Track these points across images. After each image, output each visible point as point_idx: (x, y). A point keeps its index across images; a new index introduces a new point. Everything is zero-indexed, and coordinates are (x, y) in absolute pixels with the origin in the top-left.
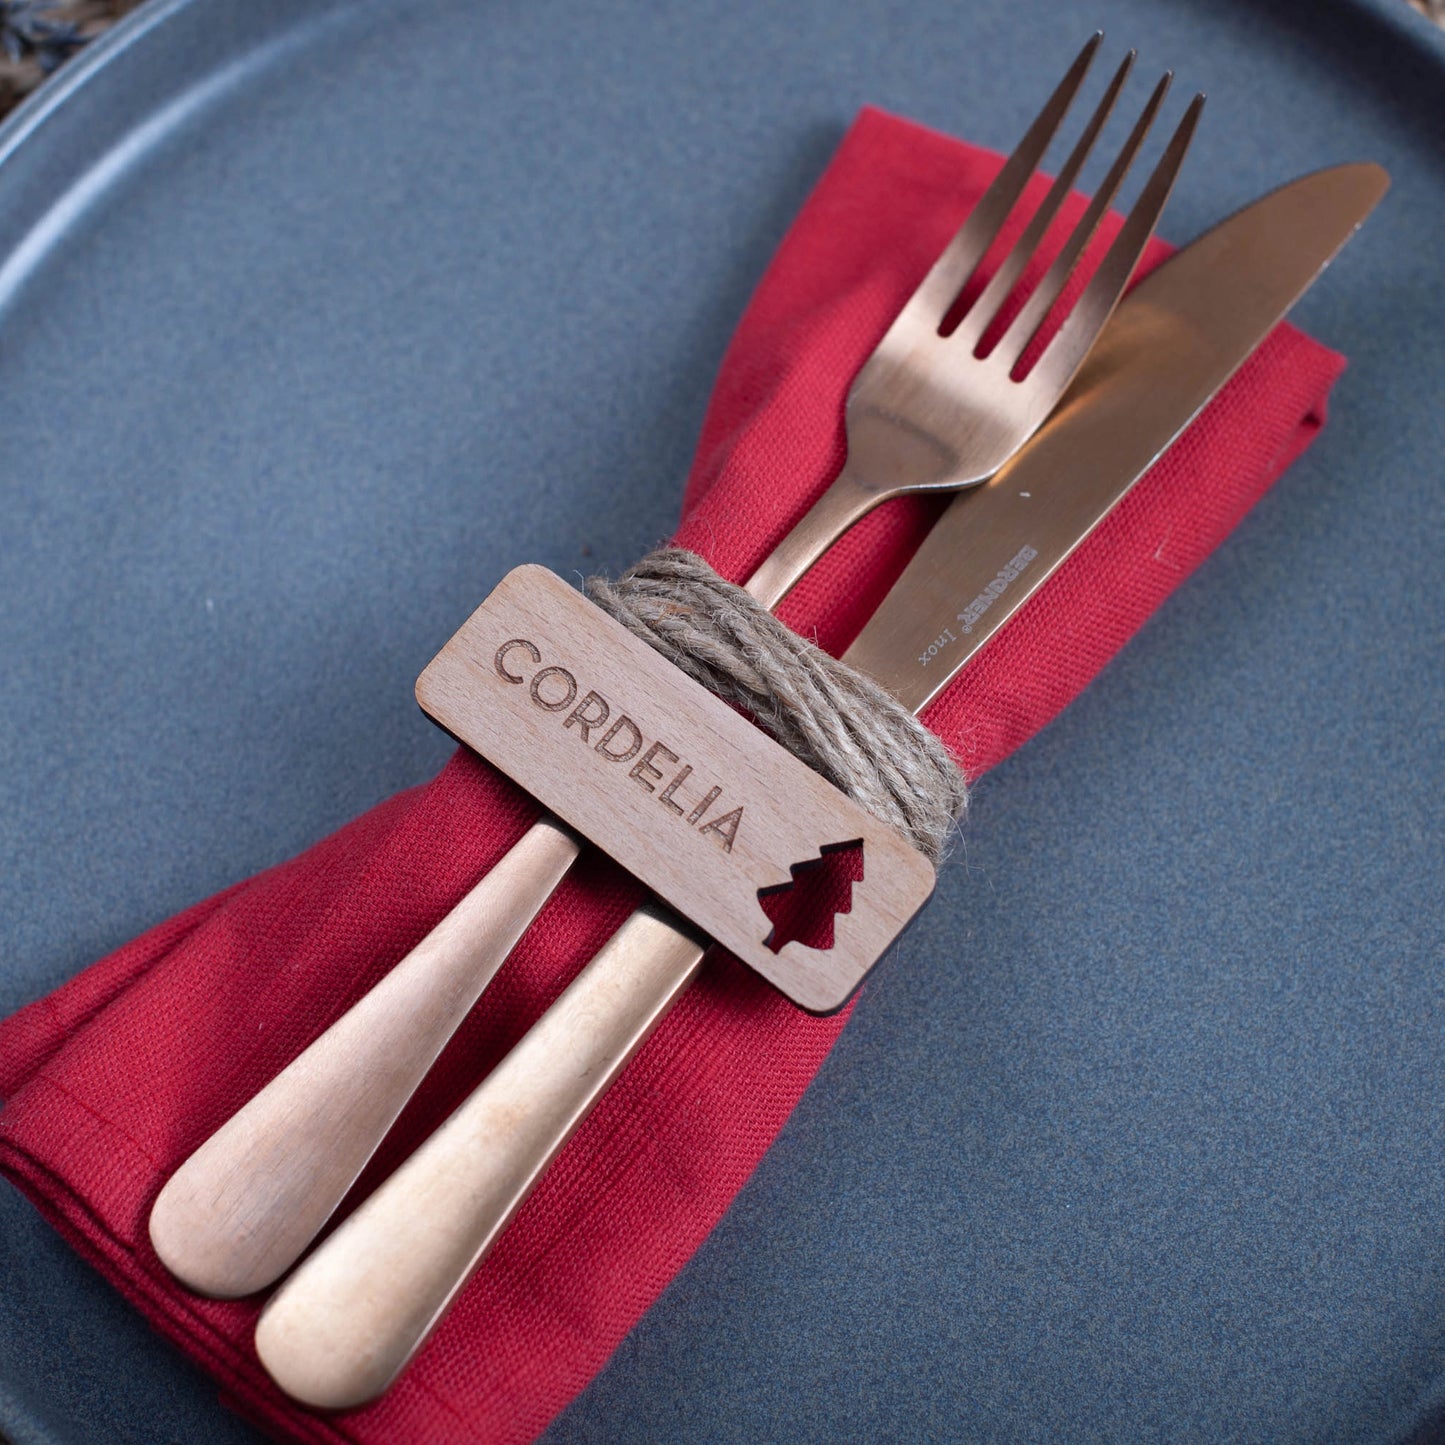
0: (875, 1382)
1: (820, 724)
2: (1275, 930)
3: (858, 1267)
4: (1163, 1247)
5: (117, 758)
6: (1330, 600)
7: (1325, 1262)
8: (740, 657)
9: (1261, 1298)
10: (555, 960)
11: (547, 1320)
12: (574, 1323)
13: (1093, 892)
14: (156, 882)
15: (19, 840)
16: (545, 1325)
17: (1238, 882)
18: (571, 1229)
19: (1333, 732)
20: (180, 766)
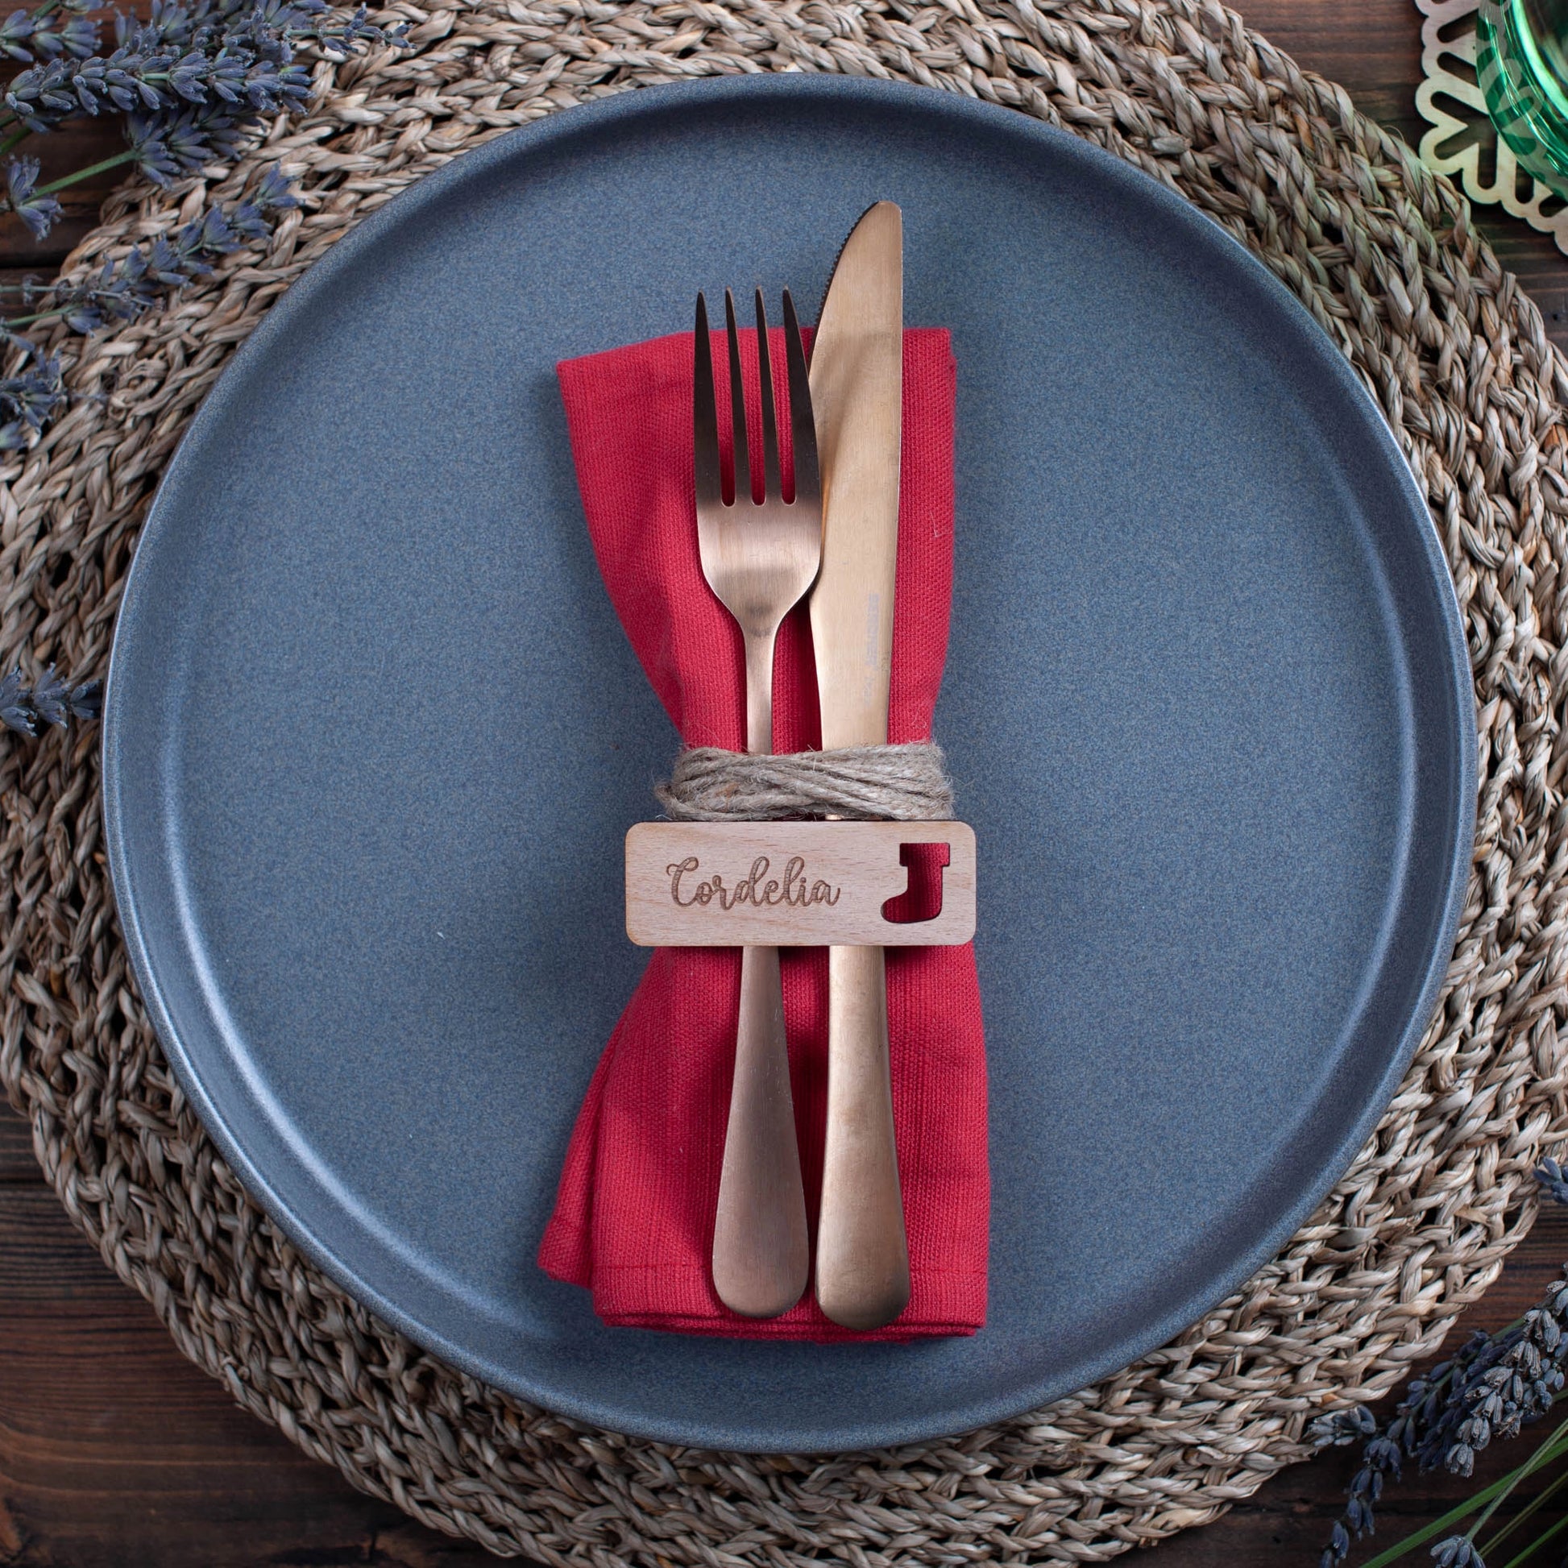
0: (1117, 1071)
1: (852, 795)
2: (1141, 678)
3: (1063, 1020)
4: (1207, 891)
6: (1033, 462)
7: (1293, 837)
11: (948, 1185)
12: (962, 1176)
13: (1030, 728)
14: (545, 1104)
15: (455, 1141)
17: (1101, 665)
19: (1090, 540)
20: (503, 1033)
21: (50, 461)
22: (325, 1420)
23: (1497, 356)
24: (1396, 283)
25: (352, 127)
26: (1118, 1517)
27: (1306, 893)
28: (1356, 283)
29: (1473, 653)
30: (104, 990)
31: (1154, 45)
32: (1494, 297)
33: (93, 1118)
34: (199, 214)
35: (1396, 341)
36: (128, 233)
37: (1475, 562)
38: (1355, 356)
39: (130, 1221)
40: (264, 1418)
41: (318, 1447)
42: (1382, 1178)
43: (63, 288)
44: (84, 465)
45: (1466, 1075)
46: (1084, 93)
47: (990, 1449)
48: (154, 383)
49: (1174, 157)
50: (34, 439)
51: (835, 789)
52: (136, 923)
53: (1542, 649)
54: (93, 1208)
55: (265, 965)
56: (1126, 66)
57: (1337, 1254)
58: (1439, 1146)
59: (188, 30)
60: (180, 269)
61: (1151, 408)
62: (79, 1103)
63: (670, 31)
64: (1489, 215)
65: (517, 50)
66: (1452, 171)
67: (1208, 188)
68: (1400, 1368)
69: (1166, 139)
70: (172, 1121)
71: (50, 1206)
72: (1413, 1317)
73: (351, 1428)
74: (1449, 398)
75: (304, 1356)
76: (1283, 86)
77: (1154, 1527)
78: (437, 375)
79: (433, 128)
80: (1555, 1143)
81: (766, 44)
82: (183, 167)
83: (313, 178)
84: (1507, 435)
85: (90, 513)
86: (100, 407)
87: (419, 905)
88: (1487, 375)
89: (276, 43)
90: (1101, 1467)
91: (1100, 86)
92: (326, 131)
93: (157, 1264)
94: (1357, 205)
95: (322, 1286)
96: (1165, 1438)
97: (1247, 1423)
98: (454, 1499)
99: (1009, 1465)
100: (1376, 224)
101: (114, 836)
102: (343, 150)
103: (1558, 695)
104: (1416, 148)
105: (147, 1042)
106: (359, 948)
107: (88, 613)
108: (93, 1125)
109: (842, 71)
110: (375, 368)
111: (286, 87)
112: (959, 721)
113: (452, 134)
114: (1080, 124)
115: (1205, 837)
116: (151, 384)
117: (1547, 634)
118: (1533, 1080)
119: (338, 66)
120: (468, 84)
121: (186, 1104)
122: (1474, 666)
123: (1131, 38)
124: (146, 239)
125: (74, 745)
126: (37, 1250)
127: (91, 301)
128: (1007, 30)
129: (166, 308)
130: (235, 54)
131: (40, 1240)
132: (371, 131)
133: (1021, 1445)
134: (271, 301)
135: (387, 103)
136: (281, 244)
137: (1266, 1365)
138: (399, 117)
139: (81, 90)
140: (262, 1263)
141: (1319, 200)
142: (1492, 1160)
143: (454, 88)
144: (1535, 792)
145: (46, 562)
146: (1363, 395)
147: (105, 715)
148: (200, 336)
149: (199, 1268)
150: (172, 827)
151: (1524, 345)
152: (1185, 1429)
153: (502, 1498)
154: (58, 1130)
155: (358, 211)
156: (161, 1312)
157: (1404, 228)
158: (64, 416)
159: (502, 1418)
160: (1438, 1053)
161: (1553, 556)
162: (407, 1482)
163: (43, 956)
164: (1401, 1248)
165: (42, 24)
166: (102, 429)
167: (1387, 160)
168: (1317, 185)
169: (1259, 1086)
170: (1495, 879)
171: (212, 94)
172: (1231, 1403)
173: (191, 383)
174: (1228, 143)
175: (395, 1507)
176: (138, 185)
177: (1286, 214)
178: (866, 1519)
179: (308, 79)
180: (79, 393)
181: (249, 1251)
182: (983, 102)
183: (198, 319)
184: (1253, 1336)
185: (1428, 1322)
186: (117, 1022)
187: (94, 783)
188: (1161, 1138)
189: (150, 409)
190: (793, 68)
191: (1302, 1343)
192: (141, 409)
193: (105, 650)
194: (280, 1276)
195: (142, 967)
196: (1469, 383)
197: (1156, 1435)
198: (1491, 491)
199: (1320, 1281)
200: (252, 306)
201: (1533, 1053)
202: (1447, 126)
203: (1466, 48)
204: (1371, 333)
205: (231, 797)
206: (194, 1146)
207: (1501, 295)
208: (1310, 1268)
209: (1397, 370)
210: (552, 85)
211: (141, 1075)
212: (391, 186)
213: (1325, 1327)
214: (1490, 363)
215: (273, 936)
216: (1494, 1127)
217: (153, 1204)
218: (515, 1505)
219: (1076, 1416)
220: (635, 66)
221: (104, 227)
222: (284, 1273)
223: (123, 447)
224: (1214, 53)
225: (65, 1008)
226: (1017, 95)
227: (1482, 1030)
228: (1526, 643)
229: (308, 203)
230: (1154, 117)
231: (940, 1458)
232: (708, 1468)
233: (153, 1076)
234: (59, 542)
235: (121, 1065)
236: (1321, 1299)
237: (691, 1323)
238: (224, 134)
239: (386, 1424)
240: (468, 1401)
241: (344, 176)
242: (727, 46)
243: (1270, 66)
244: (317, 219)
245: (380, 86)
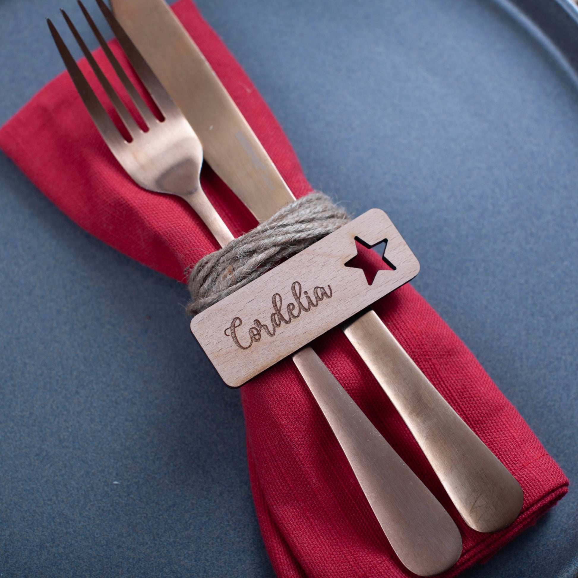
5: (174, 542)
8: (262, 252)
10: (352, 372)
11: (493, 421)
12: (497, 411)
14: (237, 539)
16: (495, 422)
18: (457, 402)
51: (287, 233)
55: (26, 563)
87: (93, 474)
106: (74, 520)
215: (19, 544)
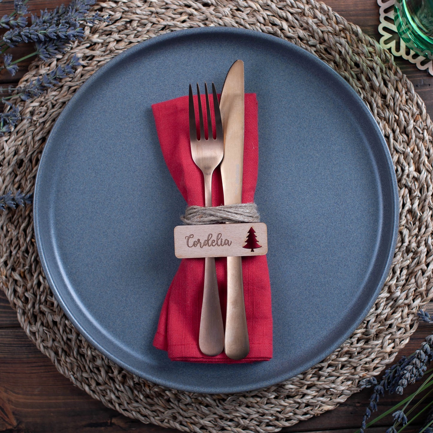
0: (306, 290)
2: (309, 185)
3: (291, 276)
4: (328, 241)
6: (279, 128)
7: (351, 226)
9: (346, 238)
13: (280, 199)
15: (130, 313)
17: (298, 182)
19: (295, 149)
20: (142, 284)
21: (17, 135)
22: (97, 388)
23: (402, 97)
24: (374, 78)
25: (95, 44)
26: (309, 408)
27: (355, 241)
28: (364, 78)
29: (397, 176)
30: (35, 275)
31: (308, 16)
32: (401, 81)
33: (33, 310)
34: (55, 68)
35: (375, 93)
36: (36, 73)
37: (397, 152)
38: (364, 98)
39: (44, 337)
40: (81, 388)
41: (96, 396)
42: (377, 316)
43: (19, 89)
44: (26, 136)
45: (398, 288)
46: (290, 30)
47: (275, 391)
48: (44, 113)
49: (314, 46)
50: (13, 129)
52: (44, 257)
53: (416, 174)
54: (34, 334)
56: (301, 22)
57: (366, 337)
58: (392, 307)
59: (51, 19)
60: (50, 83)
61: (310, 113)
62: (30, 306)
63: (179, 16)
64: (398, 59)
65: (139, 22)
66: (388, 48)
67: (324, 54)
68: (383, 367)
69: (312, 41)
70: (54, 310)
71: (22, 333)
72: (386, 353)
73: (104, 390)
74: (389, 108)
75: (91, 371)
76: (343, 26)
77: (319, 411)
78: (120, 109)
79: (117, 43)
80: (422, 306)
81: (205, 19)
82: (50, 56)
83: (85, 57)
84: (405, 118)
85: (28, 148)
86: (30, 120)
88: (399, 102)
89: (74, 22)
90: (304, 395)
91: (294, 27)
92: (88, 45)
93: (51, 348)
94: (363, 57)
95: (96, 353)
96: (321, 387)
97: (343, 382)
98: (132, 408)
99: (280, 395)
100: (369, 62)
101: (37, 235)
102: (93, 50)
103: (420, 186)
104: (379, 42)
105: (47, 289)
107: (28, 175)
108: (33, 312)
109: (225, 26)
110: (103, 108)
111: (78, 34)
112: (261, 198)
113: (122, 45)
114: (289, 38)
115: (327, 227)
116: (43, 114)
117: (417, 170)
118: (416, 289)
119: (91, 27)
120: (126, 31)
121: (58, 305)
122: (398, 179)
123: (302, 14)
124: (41, 75)
125: (25, 211)
126: (19, 345)
127: (27, 92)
128: (269, 13)
129: (47, 93)
130: (64, 25)
131: (20, 342)
132: (100, 45)
133: (283, 390)
134: (75, 91)
135: (104, 37)
136: (77, 76)
137: (347, 367)
138: (108, 41)
139: (23, 36)
140: (79, 347)
141: (353, 57)
142: (406, 310)
143: (122, 33)
144: (415, 212)
145: (17, 162)
146: (366, 108)
147: (34, 202)
148: (56, 100)
149: (63, 349)
150: (52, 232)
151: (409, 94)
152: (326, 384)
153: (145, 408)
154: (24, 313)
155: (97, 66)
156: (53, 361)
157: (376, 63)
158: (20, 123)
159: (145, 386)
160: (391, 282)
161: (418, 149)
162: (120, 404)
163: (19, 267)
164: (382, 335)
165: (12, 18)
166: (30, 126)
167: (371, 45)
168: (353, 53)
169: (344, 292)
170: (405, 236)
171: (58, 36)
172: (338, 377)
173: (54, 113)
174: (329, 42)
175: (117, 411)
176: (39, 61)
177: (345, 60)
178: (242, 410)
179: (83, 31)
180: (24, 117)
181: (76, 344)
182: (263, 33)
183: (55, 96)
184: (344, 359)
185: (390, 354)
186: (39, 284)
187: (31, 220)
188: (318, 307)
189: (43, 120)
190: (212, 25)
191: (357, 360)
192: (41, 120)
193: (34, 184)
194: (84, 350)
195: (46, 269)
196: (394, 104)
197: (318, 386)
198: (401, 133)
199: (361, 344)
200: (70, 92)
201: (416, 282)
202: (387, 36)
203: (391, 15)
204: (368, 91)
205: (68, 223)
206: (60, 316)
207: (402, 81)
208: (358, 341)
209: (375, 101)
210: (148, 31)
211: (46, 298)
212: (106, 59)
213: (363, 356)
214: (400, 99)
216: (406, 302)
217: (50, 332)
218: (149, 410)
219: (297, 382)
220: (170, 26)
221: (30, 72)
222: (85, 350)
223: (36, 131)
224: (324, 18)
225: (25, 281)
226: (272, 30)
227: (402, 276)
228: (411, 173)
229: (84, 64)
230: (309, 35)
231: (261, 394)
232: (200, 398)
233: (49, 298)
234: (20, 156)
235: (40, 295)
236: (362, 349)
237: (194, 360)
238: (61, 47)
239: (114, 389)
240: (135, 382)
241: (93, 57)
242: (194, 20)
243: (339, 21)
244: (86, 68)
245: (102, 32)
